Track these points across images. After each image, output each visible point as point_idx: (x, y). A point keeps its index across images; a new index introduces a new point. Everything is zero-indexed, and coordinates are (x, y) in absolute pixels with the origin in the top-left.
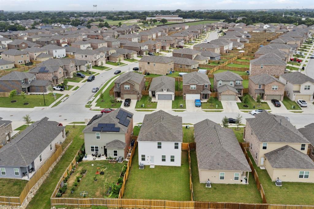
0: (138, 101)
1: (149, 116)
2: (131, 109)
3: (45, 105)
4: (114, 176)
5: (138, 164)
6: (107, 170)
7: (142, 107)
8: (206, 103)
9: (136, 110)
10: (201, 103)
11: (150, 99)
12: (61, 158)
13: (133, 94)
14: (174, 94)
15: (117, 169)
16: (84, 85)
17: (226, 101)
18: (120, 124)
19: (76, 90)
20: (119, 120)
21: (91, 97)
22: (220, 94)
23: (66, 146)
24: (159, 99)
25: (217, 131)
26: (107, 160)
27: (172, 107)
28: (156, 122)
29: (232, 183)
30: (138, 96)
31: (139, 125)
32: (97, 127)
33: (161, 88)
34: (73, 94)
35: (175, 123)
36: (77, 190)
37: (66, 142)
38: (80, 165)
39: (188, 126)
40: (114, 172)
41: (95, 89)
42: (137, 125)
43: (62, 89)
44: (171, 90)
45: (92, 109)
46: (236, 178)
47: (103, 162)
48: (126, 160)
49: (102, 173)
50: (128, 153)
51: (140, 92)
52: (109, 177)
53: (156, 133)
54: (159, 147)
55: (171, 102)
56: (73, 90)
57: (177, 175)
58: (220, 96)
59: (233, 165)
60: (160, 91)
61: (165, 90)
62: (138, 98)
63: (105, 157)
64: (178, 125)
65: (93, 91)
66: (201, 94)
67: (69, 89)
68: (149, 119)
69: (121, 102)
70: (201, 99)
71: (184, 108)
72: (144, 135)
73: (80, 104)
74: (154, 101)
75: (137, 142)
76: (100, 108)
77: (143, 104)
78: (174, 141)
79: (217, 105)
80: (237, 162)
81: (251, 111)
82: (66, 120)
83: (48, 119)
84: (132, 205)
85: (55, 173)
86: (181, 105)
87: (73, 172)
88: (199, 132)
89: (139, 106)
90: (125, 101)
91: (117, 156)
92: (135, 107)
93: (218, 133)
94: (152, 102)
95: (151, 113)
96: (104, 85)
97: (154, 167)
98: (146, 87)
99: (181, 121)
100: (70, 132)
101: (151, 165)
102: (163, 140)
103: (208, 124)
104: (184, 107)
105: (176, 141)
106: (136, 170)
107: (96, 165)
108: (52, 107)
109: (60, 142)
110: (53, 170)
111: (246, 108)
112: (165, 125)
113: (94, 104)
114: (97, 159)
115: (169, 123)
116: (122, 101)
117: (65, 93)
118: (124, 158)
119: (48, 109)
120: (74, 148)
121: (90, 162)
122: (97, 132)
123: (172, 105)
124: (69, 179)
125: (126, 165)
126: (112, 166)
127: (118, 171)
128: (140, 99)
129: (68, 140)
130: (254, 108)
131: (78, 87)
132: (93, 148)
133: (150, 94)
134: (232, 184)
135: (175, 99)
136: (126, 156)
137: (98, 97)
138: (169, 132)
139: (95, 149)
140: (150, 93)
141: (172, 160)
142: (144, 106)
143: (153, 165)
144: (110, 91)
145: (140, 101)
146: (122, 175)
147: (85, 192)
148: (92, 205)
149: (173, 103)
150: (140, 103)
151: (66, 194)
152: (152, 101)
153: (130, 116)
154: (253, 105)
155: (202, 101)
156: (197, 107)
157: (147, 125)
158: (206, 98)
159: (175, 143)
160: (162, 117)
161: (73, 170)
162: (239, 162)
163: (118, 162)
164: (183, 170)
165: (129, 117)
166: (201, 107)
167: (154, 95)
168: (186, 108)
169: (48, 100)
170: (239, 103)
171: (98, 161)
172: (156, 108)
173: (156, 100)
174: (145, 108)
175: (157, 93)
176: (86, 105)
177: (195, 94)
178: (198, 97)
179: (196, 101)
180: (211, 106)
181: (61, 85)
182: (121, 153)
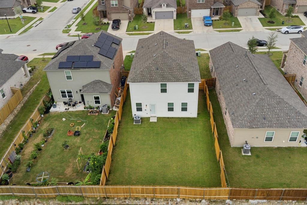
0: (130, 22)
1: (144, 40)
2: (121, 33)
3: (11, 32)
4: (95, 137)
5: (132, 116)
6: (85, 127)
7: (135, 29)
8: (218, 20)
9: (128, 34)
10: (212, 21)
11: (145, 19)
12: (22, 107)
13: (123, 12)
14: (176, 10)
15: (100, 125)
16: (64, 5)
17: (244, 17)
18: (101, 56)
19: (52, 12)
20: (99, 49)
21: (71, 19)
22: (236, 7)
23: (30, 89)
24: (156, 18)
25: (251, 61)
26: (86, 110)
27: (174, 28)
28: (157, 50)
29: (284, 146)
30: (130, 15)
31: (132, 54)
32: (65, 61)
33: (158, 4)
34: (49, 17)
35: (185, 51)
36: (36, 165)
37: (30, 83)
38: (45, 120)
39: (200, 52)
40: (96, 131)
41: (76, 9)
42: (130, 54)
43: (34, 11)
44: (171, 5)
45: (70, 35)
46: (293, 139)
47: (80, 113)
48: (115, 109)
49: (77, 134)
50: (116, 97)
51: (132, 10)
52: (87, 140)
53: (157, 69)
54: (164, 91)
55: (172, 21)
56: (49, 12)
57: (193, 133)
58: (236, 11)
59: (289, 119)
60: (157, 7)
61: (164, 6)
62: (130, 18)
63: (83, 106)
64: (189, 53)
65: (74, 12)
66: (211, 9)
67: (44, 11)
68: (145, 46)
69: (108, 24)
70: (210, 16)
71: (190, 29)
72: (138, 72)
73: (56, 29)
74: (150, 21)
75: (128, 85)
76: (81, 33)
77: (137, 26)
78: (187, 81)
79: (233, 23)
80: (296, 113)
81: (281, 28)
82: (36, 50)
83: (2, 50)
84: (124, 193)
85: (10, 132)
86: (185, 24)
87: (34, 132)
88: (220, 62)
89: (131, 29)
90: (113, 23)
91: (100, 103)
92: (126, 30)
93: (253, 63)
94: (148, 23)
95: (148, 37)
96: (87, 4)
97: (156, 121)
98: (139, 4)
99: (193, 47)
100: (38, 68)
101: (151, 117)
102: (170, 81)
103: (233, 49)
104: (190, 27)
105: (191, 81)
106: (128, 126)
107: (69, 120)
108: (20, 34)
109: (19, 84)
110: (8, 127)
111: (272, 24)
112: (170, 55)
113: (74, 28)
114: (71, 109)
115: (177, 51)
116: (109, 22)
117: (38, 15)
118: (111, 106)
119: (14, 37)
120: (42, 90)
121: (61, 115)
122: (65, 71)
123: (174, 25)
124: (27, 146)
125: (114, 118)
126: (93, 119)
127: (101, 129)
128: (132, 20)
129: (33, 79)
130: (283, 24)
131: (55, 8)
132: (64, 92)
133: (145, 12)
134: (284, 148)
135: (177, 18)
136: (114, 103)
137: (80, 19)
138: (178, 66)
139: (67, 94)
140: (145, 10)
141: (184, 109)
142: (138, 29)
143: (154, 117)
144: (94, 10)
145: (132, 21)
146: (108, 136)
147: (44, 175)
148: (58, 195)
149: (175, 23)
150: (133, 25)
151: (18, 173)
152: (148, 21)
153: (118, 42)
154: (280, 20)
155: (213, 19)
156: (207, 26)
157: (143, 56)
158: (217, 14)
159: (188, 84)
160: (164, 42)
161: (34, 129)
162: (300, 113)
163: (102, 113)
164: (202, 123)
165: (115, 44)
166: (212, 27)
167: (150, 14)
168: (192, 29)
169: (16, 26)
170: (261, 18)
171: (73, 111)
172: (153, 30)
173: (152, 19)
174: (139, 30)
175: (154, 11)
176: (63, 30)
177: (204, 9)
178: (206, 12)
179: (205, 18)
180: (225, 24)
181: (34, 6)
182: (105, 100)
